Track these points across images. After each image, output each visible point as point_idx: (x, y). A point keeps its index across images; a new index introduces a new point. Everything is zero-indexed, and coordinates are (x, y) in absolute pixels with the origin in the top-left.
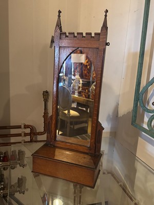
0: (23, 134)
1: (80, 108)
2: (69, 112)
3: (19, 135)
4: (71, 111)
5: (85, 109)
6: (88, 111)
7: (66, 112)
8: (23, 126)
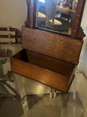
0: (9, 36)
1: (63, 18)
2: (53, 21)
3: (6, 36)
4: (55, 20)
5: (67, 20)
6: (70, 22)
7: (51, 21)
8: (8, 29)
